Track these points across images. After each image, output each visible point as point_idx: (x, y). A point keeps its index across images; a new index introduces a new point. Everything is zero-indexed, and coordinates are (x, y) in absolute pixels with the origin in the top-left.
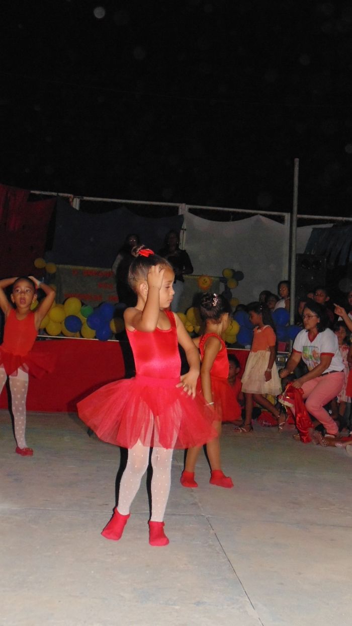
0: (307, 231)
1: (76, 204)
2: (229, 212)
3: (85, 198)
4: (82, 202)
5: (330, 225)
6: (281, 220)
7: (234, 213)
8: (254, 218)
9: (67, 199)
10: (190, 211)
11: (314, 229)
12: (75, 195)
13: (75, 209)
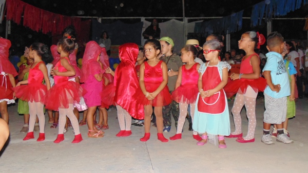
0: (193, 24)
1: (100, 20)
2: (161, 19)
3: (103, 18)
4: (102, 20)
5: (202, 21)
6: (181, 20)
7: (163, 19)
8: (171, 21)
9: (96, 19)
10: (146, 20)
11: (196, 23)
12: (99, 17)
13: (99, 23)
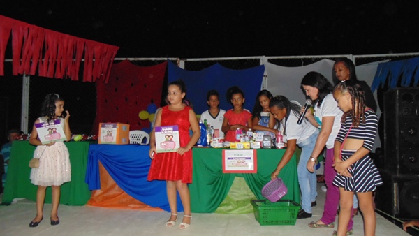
1: (182, 64)
2: (300, 59)
3: (188, 60)
4: (186, 63)
7: (304, 59)
9: (175, 62)
10: (270, 61)
11: (379, 65)
12: (181, 58)
13: (182, 69)
